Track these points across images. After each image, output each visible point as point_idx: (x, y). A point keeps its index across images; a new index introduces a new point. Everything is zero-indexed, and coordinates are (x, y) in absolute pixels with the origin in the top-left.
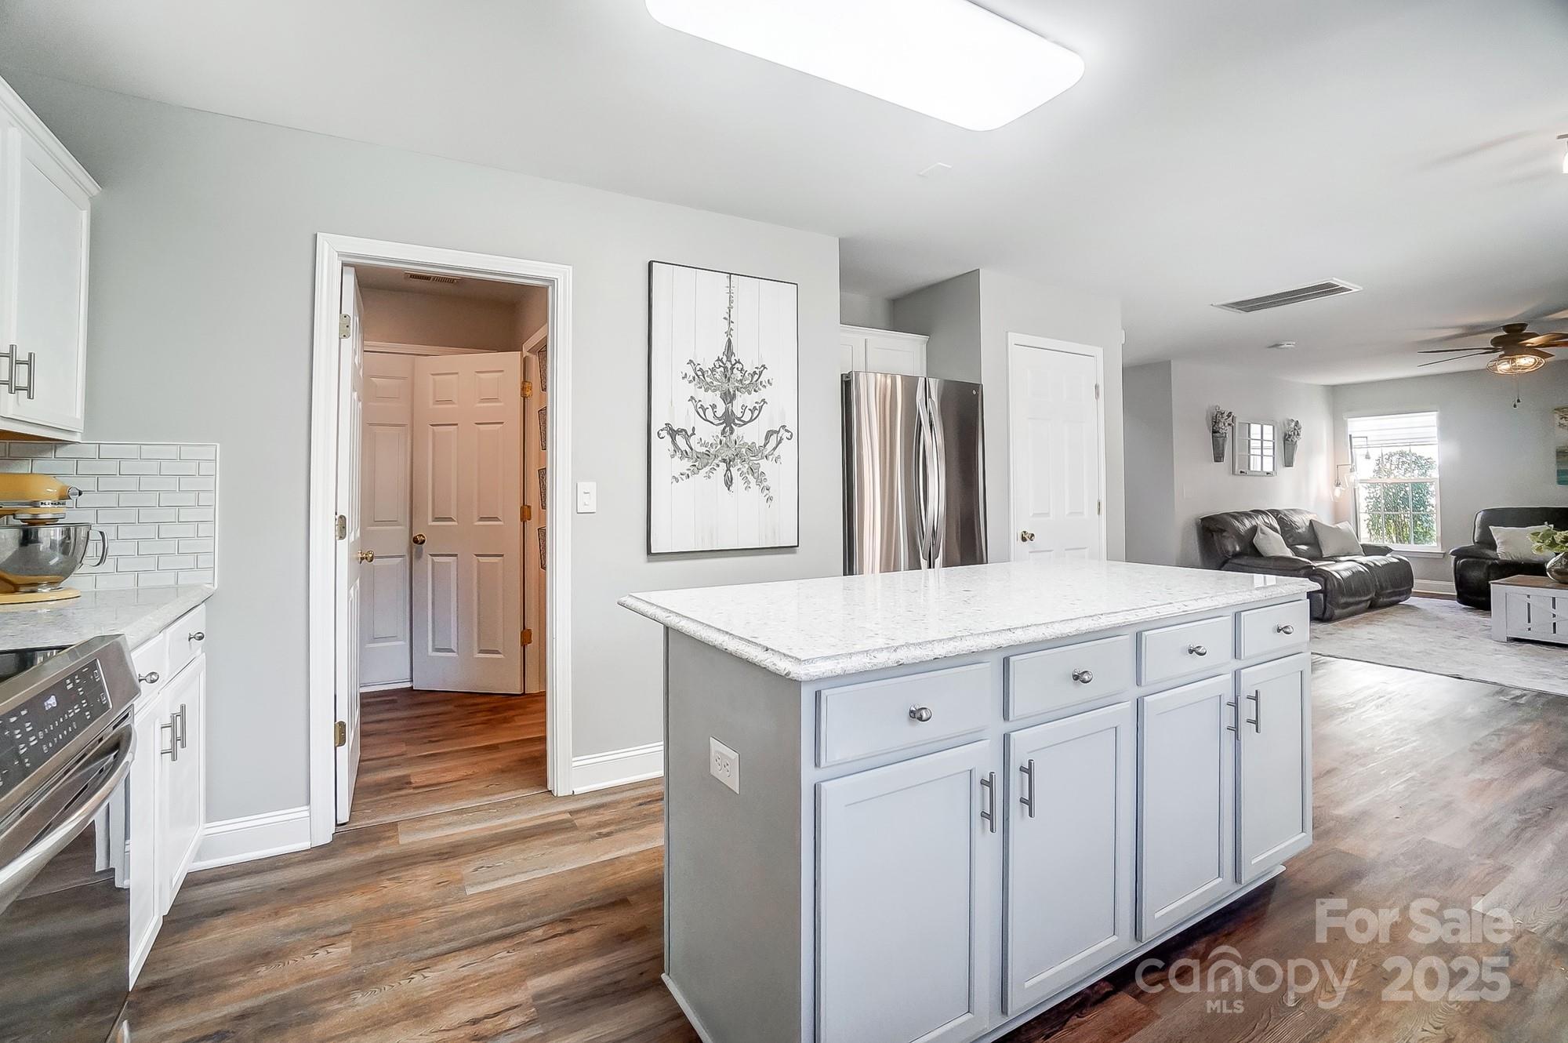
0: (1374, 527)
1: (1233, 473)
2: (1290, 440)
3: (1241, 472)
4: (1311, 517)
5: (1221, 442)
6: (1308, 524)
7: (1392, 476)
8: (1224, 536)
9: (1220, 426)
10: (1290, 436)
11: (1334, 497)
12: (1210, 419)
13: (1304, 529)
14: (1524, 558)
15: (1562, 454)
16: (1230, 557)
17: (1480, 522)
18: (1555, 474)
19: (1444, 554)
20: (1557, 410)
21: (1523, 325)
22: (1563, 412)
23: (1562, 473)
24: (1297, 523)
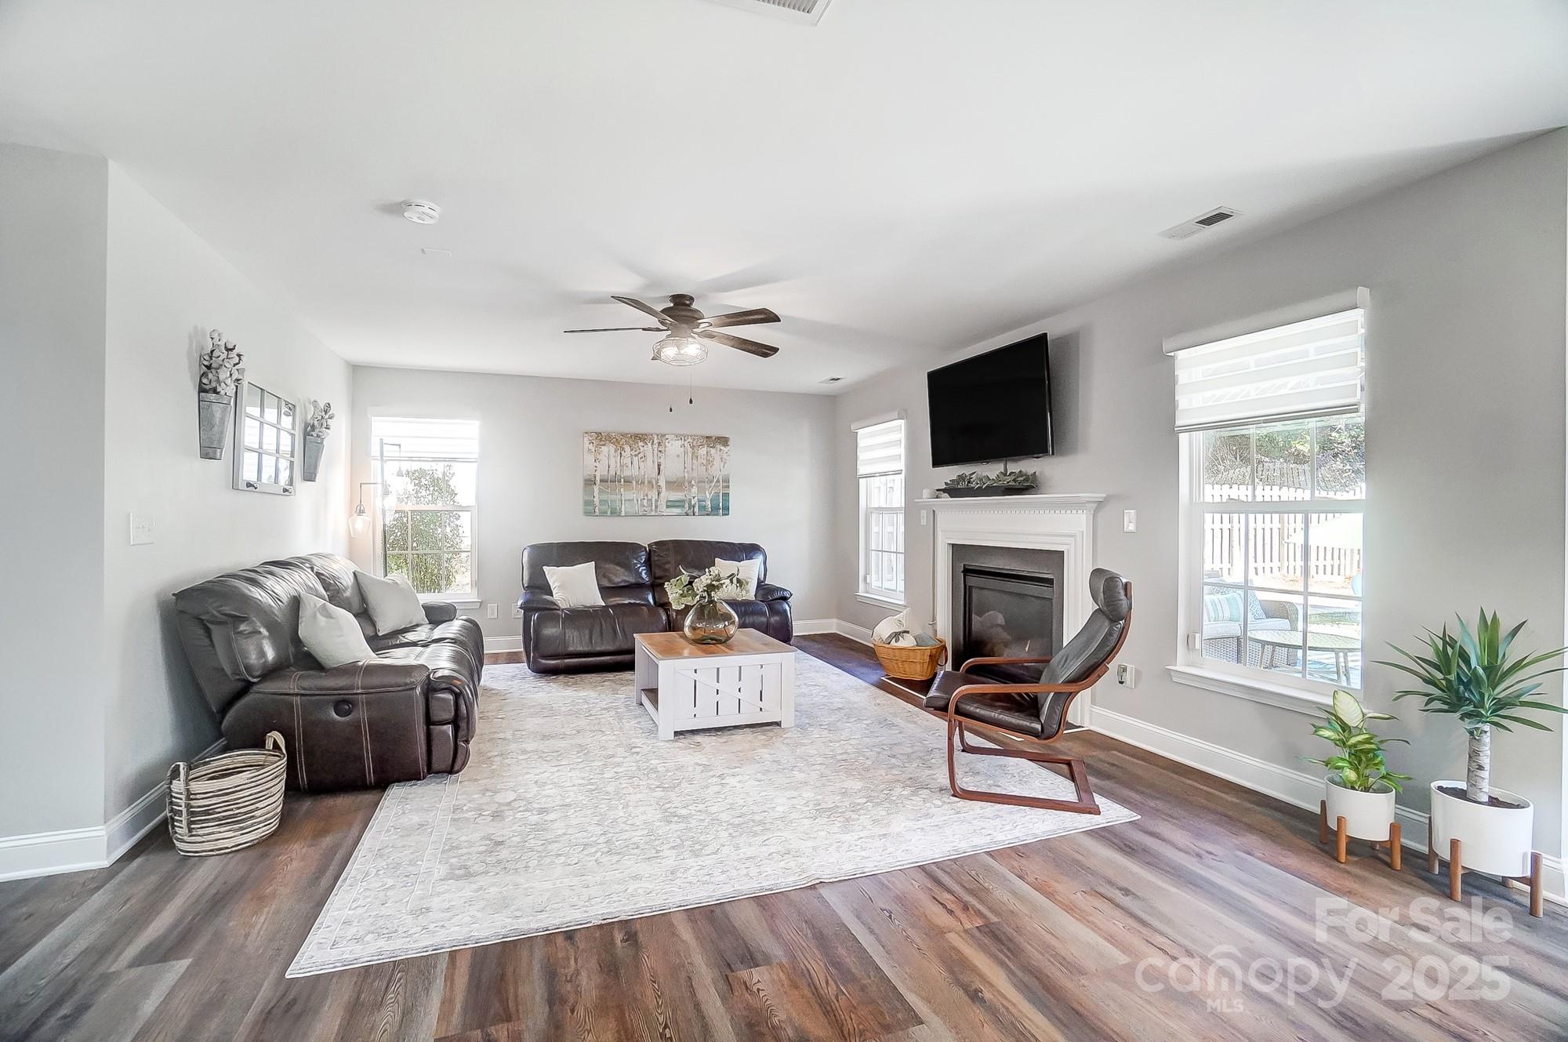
1: (235, 487)
2: (314, 434)
3: (248, 485)
4: (354, 566)
5: (218, 415)
6: (352, 578)
7: (411, 503)
8: (241, 632)
9: (220, 377)
10: (314, 427)
11: (354, 530)
12: (196, 356)
13: (350, 590)
14: (580, 604)
15: (589, 482)
16: (255, 680)
17: (528, 562)
18: (581, 503)
19: (481, 603)
20: (587, 433)
21: (692, 299)
22: (591, 436)
23: (588, 503)
24: (342, 581)
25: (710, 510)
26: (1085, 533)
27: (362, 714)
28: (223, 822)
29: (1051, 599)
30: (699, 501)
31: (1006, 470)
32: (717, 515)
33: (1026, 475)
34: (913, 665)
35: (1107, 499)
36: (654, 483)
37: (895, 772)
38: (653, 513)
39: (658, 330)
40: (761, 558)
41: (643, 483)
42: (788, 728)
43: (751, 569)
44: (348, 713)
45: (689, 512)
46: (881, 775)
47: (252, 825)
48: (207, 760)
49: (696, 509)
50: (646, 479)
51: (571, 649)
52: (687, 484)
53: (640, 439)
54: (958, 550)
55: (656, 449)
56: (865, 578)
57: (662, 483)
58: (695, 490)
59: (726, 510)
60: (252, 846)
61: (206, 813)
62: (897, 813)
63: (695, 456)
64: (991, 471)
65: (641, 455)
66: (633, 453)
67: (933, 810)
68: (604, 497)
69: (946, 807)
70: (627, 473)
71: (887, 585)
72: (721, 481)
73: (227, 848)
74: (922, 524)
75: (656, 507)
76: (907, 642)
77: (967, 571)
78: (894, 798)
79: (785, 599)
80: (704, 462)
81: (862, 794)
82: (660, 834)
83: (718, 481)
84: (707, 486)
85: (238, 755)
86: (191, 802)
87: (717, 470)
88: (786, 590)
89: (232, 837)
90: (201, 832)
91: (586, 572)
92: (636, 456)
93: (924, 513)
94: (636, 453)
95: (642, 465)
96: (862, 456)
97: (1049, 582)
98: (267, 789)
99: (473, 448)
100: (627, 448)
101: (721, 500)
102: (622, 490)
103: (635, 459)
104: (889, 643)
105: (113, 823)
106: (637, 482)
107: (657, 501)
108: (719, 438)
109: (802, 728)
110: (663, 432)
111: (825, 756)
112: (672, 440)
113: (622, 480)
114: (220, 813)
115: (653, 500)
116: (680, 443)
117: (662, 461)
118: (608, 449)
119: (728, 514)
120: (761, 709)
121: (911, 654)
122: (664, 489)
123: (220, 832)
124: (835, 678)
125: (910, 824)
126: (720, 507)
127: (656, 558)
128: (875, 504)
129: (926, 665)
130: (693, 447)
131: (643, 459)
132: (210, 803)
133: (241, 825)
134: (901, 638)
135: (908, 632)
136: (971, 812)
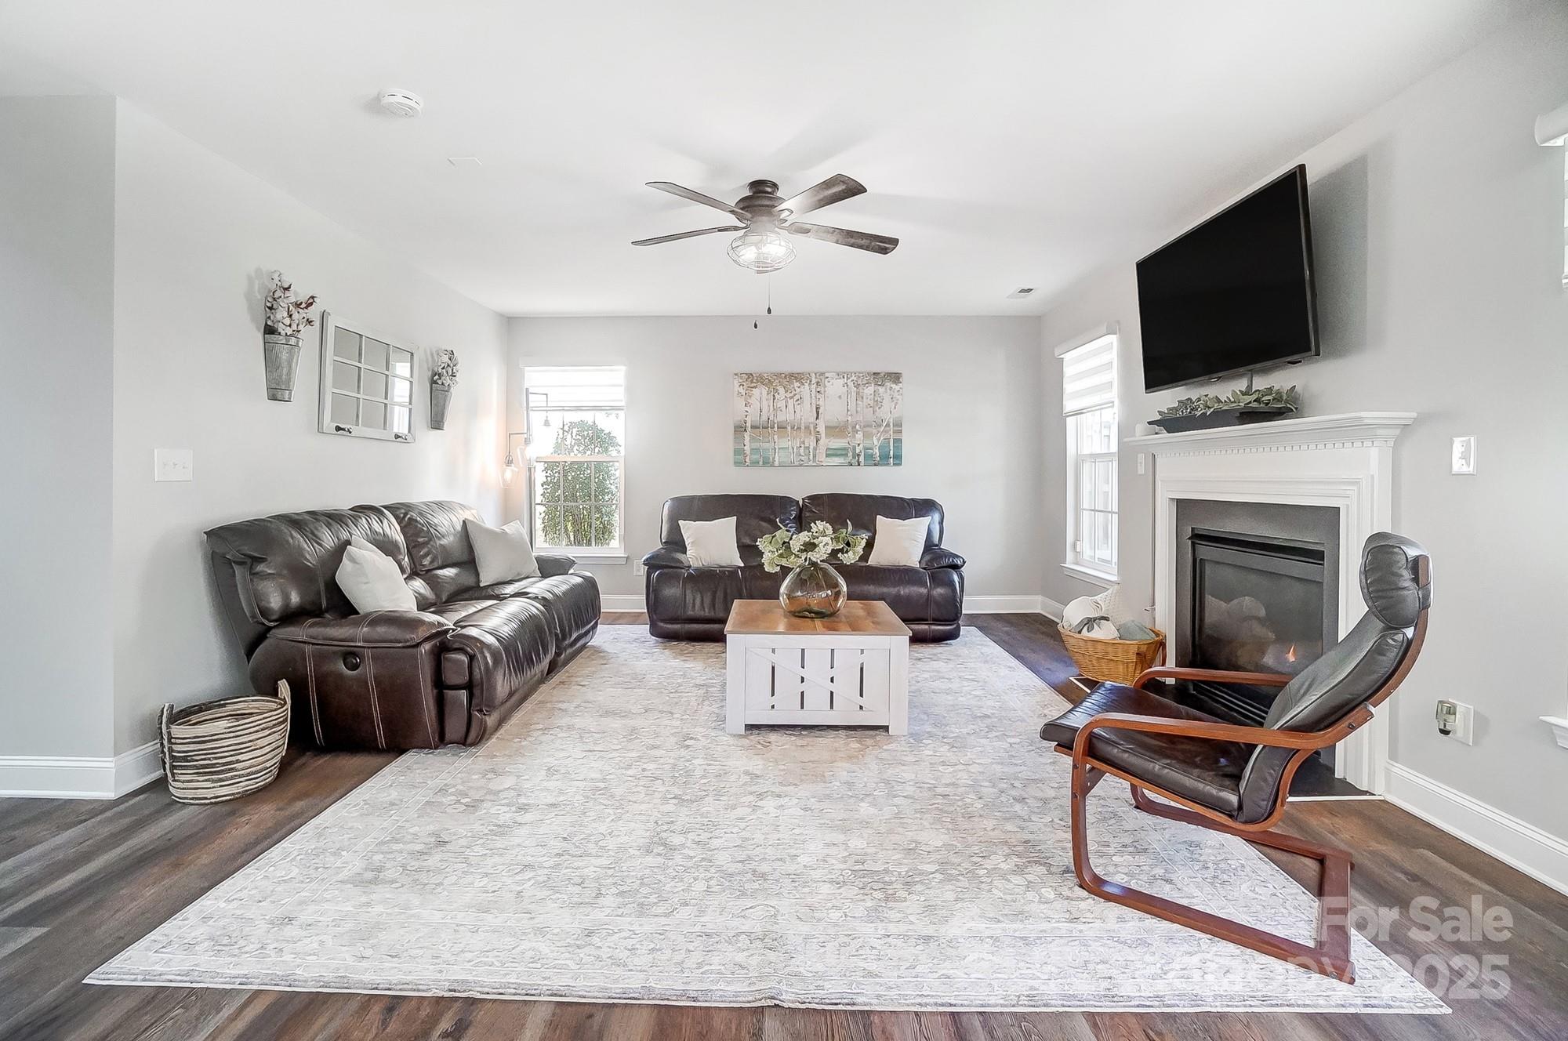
0: (552, 526)
1: (320, 430)
2: (440, 382)
3: (338, 429)
4: (467, 515)
5: (284, 356)
6: (459, 527)
7: (572, 454)
8: (257, 573)
9: (279, 316)
10: (440, 375)
11: (504, 481)
12: (259, 296)
13: (451, 538)
14: (715, 563)
15: (740, 429)
16: (272, 624)
17: (669, 515)
18: (732, 453)
19: (627, 558)
20: (736, 375)
21: (775, 186)
22: (741, 378)
23: (738, 452)
24: (439, 528)
25: (879, 459)
26: (1376, 477)
27: (369, 670)
28: (201, 771)
29: (1322, 583)
30: (865, 448)
31: (1250, 387)
32: (888, 465)
33: (1278, 392)
34: (1112, 665)
35: (1420, 420)
36: (812, 429)
37: (1009, 827)
38: (811, 463)
39: (736, 228)
40: (937, 517)
41: (799, 428)
42: (898, 736)
43: (917, 529)
44: (355, 667)
45: (854, 461)
46: (985, 829)
47: (232, 778)
48: (222, 702)
49: (862, 459)
50: (803, 425)
51: (690, 613)
52: (850, 429)
53: (796, 378)
54: (1184, 507)
55: (814, 391)
56: (1074, 546)
57: (821, 429)
58: (859, 436)
59: (898, 458)
60: (230, 800)
61: (185, 759)
62: (972, 900)
63: (860, 396)
64: (1227, 391)
65: (797, 397)
66: (789, 395)
67: (1034, 908)
68: (755, 445)
69: (1060, 905)
70: (781, 417)
71: (1099, 554)
72: (891, 425)
73: (206, 798)
74: (1139, 473)
75: (814, 456)
76: (1104, 632)
77: (1197, 537)
78: (982, 872)
79: (956, 567)
80: (871, 403)
81: (935, 857)
82: (624, 868)
83: (888, 425)
84: (875, 431)
85: (253, 701)
86: (173, 746)
87: (886, 413)
88: (958, 557)
89: (210, 788)
90: (182, 778)
91: (725, 529)
92: (791, 398)
93: (1141, 457)
94: (792, 394)
95: (798, 408)
96: (1069, 387)
97: (1317, 556)
98: (251, 741)
99: (618, 396)
100: (781, 390)
101: (892, 448)
102: (776, 437)
103: (791, 403)
104: (1080, 632)
105: (128, 756)
106: (793, 428)
107: (815, 449)
108: (889, 374)
109: (916, 737)
110: (822, 370)
111: (919, 785)
112: (833, 378)
113: (776, 426)
114: (197, 761)
115: (812, 447)
116: (842, 381)
117: (821, 403)
118: (759, 392)
119: (901, 464)
120: (861, 708)
121: (1110, 649)
122: (823, 435)
123: (198, 781)
124: (1004, 672)
125: (981, 926)
126: (891, 456)
127: (808, 514)
128: (1086, 451)
129: (1131, 668)
130: (857, 386)
131: (799, 402)
132: (189, 749)
133: (220, 776)
134: (1095, 625)
135: (1106, 619)
136: (1098, 924)
